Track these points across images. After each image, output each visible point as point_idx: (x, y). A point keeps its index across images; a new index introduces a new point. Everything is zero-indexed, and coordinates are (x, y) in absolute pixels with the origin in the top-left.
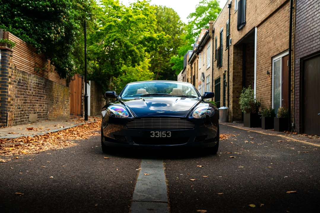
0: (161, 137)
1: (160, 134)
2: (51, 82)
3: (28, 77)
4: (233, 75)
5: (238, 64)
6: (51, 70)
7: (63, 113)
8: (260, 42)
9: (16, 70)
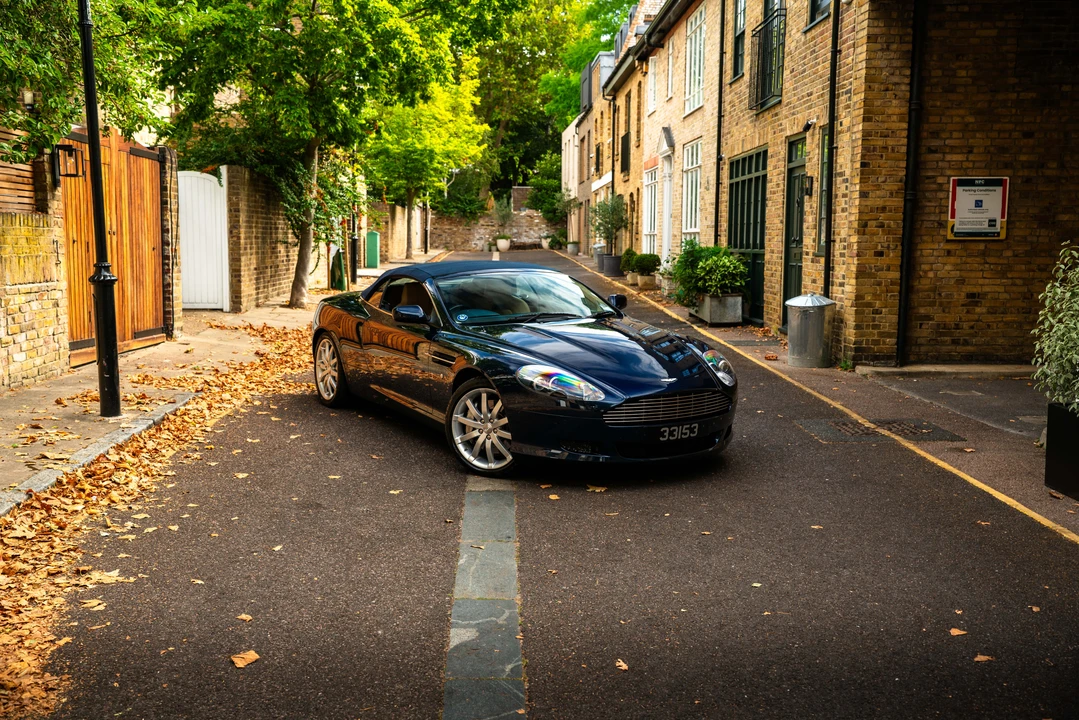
5: (889, 94)
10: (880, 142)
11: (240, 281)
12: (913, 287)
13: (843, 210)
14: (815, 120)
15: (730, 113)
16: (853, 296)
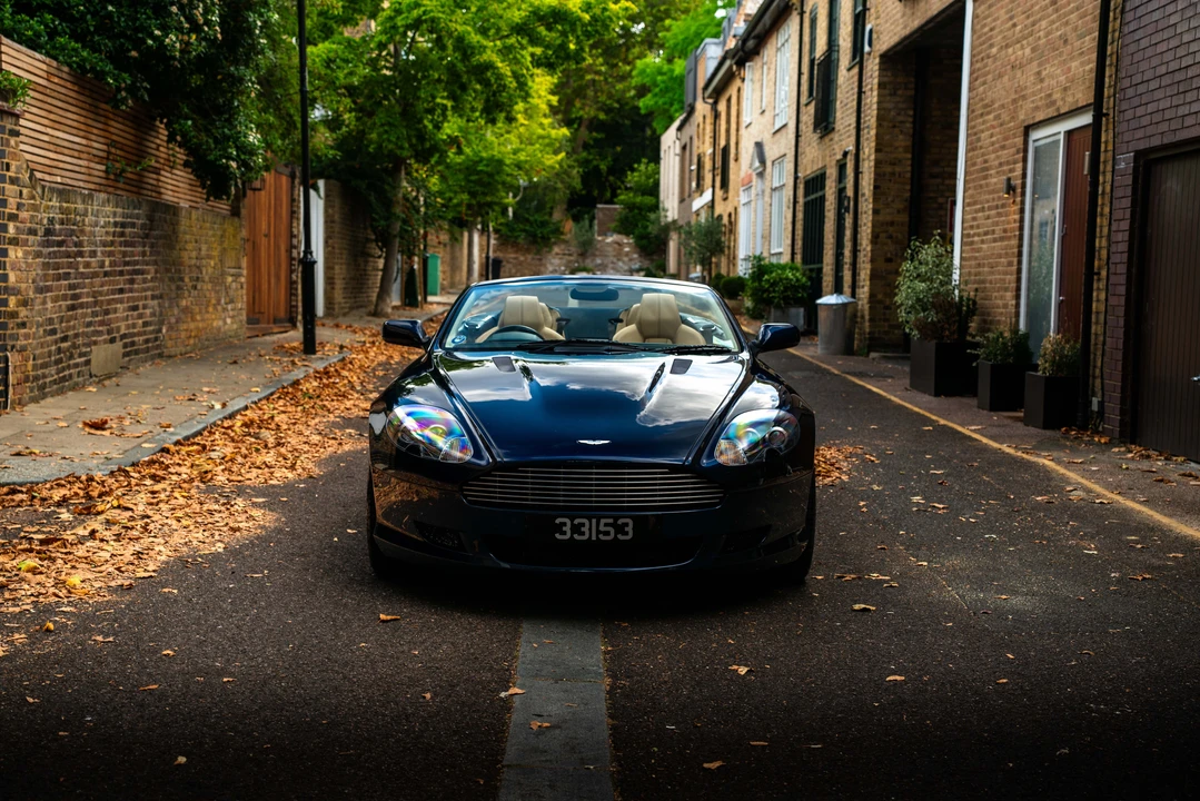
0: (594, 538)
1: (590, 529)
2: (173, 210)
3: (80, 206)
4: (876, 174)
5: (896, 130)
6: (172, 159)
7: (221, 323)
8: (982, 59)
9: (34, 188)
13: (864, 225)
14: (848, 149)
15: (805, 133)
16: (868, 295)
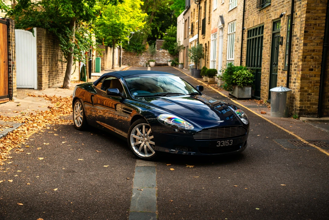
10: (313, 22)
11: (42, 77)
12: (326, 84)
13: (296, 51)
14: (285, 13)
15: (248, 10)
16: (299, 88)
